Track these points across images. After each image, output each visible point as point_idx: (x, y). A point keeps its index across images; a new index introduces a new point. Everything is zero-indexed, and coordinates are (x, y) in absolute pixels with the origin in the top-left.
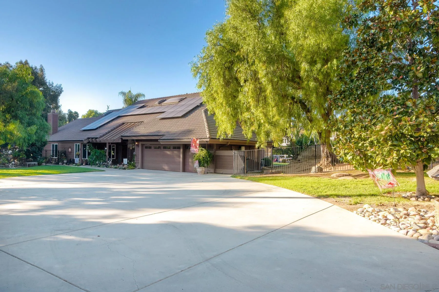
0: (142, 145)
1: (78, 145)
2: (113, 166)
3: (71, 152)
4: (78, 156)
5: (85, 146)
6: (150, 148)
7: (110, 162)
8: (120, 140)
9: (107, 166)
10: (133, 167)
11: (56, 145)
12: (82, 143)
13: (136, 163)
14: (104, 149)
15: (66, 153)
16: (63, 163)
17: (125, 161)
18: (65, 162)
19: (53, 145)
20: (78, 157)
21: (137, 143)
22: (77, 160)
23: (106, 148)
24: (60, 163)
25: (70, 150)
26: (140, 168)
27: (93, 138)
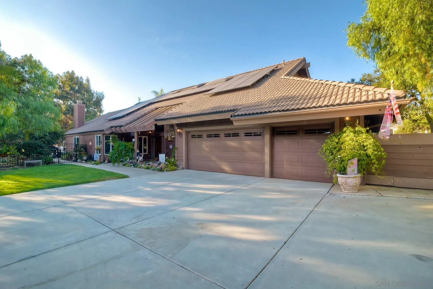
0: (187, 133)
1: (100, 136)
2: (143, 165)
3: (92, 146)
4: (99, 150)
5: (107, 138)
6: (200, 136)
7: (141, 158)
8: (154, 127)
9: (135, 165)
10: (174, 167)
11: (78, 138)
12: (104, 134)
13: (177, 161)
14: (131, 141)
15: (87, 148)
16: (82, 160)
17: (162, 157)
18: (85, 158)
19: (75, 138)
20: (100, 153)
21: (178, 130)
22: (97, 156)
23: (133, 140)
24: (78, 160)
25: (91, 143)
26: (184, 167)
27: (116, 127)
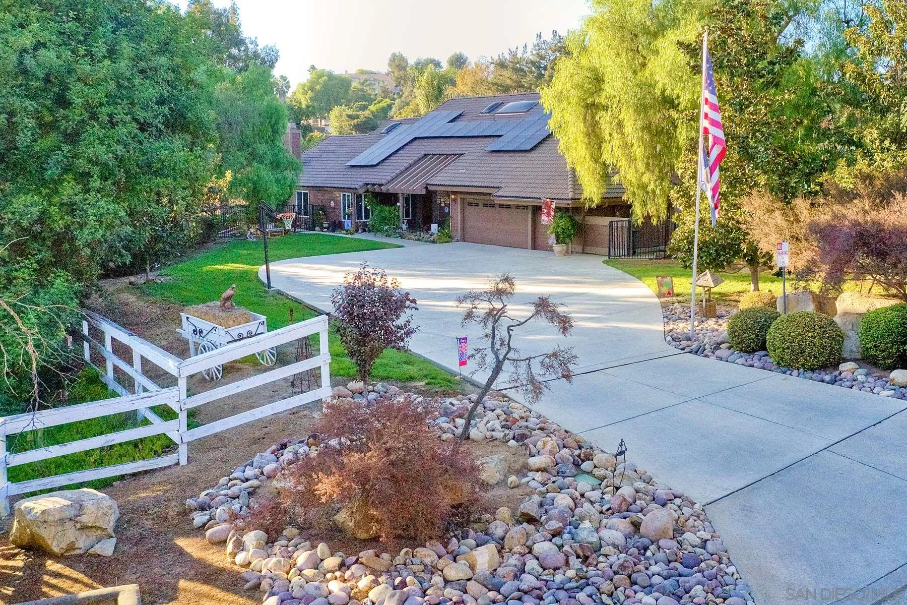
0: (463, 199)
1: (349, 196)
2: (410, 236)
3: (334, 208)
5: (359, 197)
6: (476, 204)
7: (405, 227)
8: (424, 190)
9: (402, 236)
10: (447, 239)
11: (305, 194)
12: (355, 193)
13: (452, 231)
14: (395, 205)
15: (327, 210)
16: (322, 228)
17: (434, 227)
18: (325, 225)
19: (298, 193)
20: (349, 218)
21: (453, 196)
22: (347, 223)
23: (398, 204)
24: (317, 228)
25: (332, 203)
26: (459, 239)
27: (374, 185)
